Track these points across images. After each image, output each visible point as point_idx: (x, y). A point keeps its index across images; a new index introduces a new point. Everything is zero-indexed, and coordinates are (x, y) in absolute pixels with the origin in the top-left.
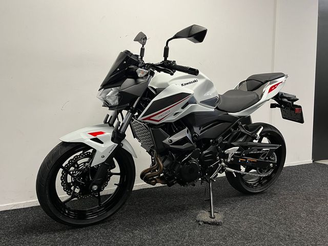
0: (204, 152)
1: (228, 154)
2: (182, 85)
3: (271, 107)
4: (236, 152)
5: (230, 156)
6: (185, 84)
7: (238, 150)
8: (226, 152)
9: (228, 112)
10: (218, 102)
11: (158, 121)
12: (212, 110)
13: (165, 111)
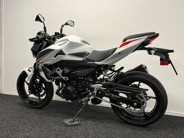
2: (59, 45)
4: (101, 88)
6: (61, 45)
8: (92, 86)
9: (94, 61)
10: (87, 55)
11: (42, 63)
12: (81, 59)
13: (43, 58)
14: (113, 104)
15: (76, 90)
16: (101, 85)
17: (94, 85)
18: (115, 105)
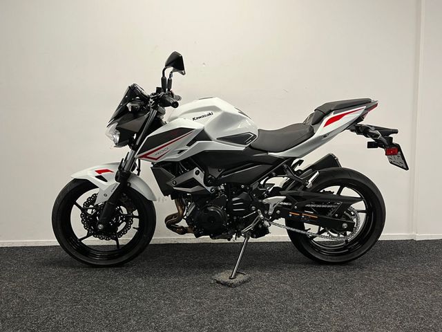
0: (234, 199)
1: (268, 205)
2: (194, 119)
3: (368, 147)
4: (282, 203)
5: (271, 207)
6: (197, 118)
7: (284, 201)
8: (264, 201)
9: (267, 152)
10: (252, 139)
11: (156, 159)
12: (241, 148)
13: (162, 149)
14: (291, 229)
15: (228, 212)
16: (284, 197)
17: (269, 199)
18: (294, 230)
